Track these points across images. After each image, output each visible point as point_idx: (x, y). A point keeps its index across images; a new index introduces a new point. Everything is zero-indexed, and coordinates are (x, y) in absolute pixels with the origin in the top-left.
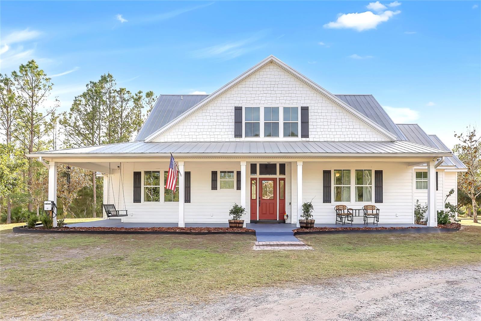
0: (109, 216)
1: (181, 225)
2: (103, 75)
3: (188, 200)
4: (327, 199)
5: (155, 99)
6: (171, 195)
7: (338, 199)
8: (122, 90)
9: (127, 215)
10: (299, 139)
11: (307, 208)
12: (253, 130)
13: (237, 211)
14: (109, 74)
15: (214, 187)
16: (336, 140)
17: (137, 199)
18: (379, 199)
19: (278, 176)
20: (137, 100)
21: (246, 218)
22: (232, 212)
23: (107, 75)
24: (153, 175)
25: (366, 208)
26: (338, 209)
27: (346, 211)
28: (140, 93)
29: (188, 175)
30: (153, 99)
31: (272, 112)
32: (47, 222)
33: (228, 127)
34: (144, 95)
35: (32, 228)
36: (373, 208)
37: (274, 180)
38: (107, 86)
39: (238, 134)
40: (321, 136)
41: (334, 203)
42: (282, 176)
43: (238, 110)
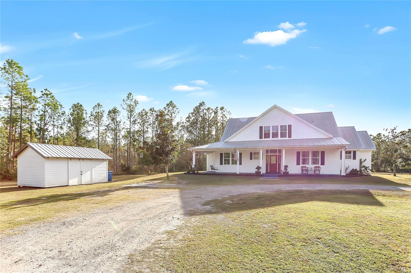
0: (212, 170)
1: (238, 173)
2: (200, 103)
3: (240, 164)
4: (298, 163)
5: (225, 111)
6: (234, 162)
7: (303, 163)
8: (209, 109)
9: (218, 169)
10: (287, 138)
11: (286, 167)
12: (267, 136)
13: (259, 168)
14: (203, 102)
15: (251, 159)
16: (304, 138)
17: (221, 164)
18: (323, 163)
19: (278, 154)
20: (216, 113)
21: (263, 171)
22: (256, 168)
23: (202, 102)
24: (228, 155)
25: (316, 167)
26: (302, 167)
27: (306, 169)
28: (217, 108)
29: (241, 154)
30: (224, 111)
31: (275, 127)
32: (194, 171)
33: (257, 135)
34: (219, 109)
35: (188, 173)
36: (319, 167)
37: (276, 156)
38: (202, 108)
39: (261, 137)
40: (297, 137)
41: (301, 165)
42: (280, 154)
43: (261, 128)
